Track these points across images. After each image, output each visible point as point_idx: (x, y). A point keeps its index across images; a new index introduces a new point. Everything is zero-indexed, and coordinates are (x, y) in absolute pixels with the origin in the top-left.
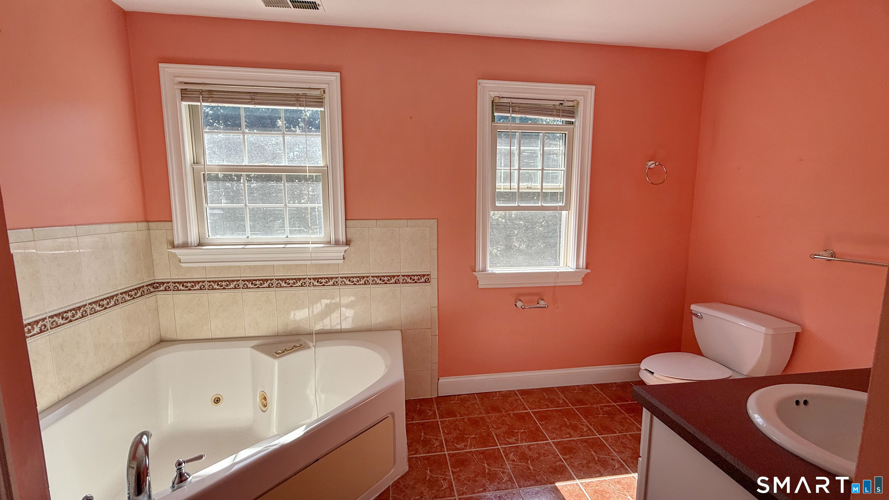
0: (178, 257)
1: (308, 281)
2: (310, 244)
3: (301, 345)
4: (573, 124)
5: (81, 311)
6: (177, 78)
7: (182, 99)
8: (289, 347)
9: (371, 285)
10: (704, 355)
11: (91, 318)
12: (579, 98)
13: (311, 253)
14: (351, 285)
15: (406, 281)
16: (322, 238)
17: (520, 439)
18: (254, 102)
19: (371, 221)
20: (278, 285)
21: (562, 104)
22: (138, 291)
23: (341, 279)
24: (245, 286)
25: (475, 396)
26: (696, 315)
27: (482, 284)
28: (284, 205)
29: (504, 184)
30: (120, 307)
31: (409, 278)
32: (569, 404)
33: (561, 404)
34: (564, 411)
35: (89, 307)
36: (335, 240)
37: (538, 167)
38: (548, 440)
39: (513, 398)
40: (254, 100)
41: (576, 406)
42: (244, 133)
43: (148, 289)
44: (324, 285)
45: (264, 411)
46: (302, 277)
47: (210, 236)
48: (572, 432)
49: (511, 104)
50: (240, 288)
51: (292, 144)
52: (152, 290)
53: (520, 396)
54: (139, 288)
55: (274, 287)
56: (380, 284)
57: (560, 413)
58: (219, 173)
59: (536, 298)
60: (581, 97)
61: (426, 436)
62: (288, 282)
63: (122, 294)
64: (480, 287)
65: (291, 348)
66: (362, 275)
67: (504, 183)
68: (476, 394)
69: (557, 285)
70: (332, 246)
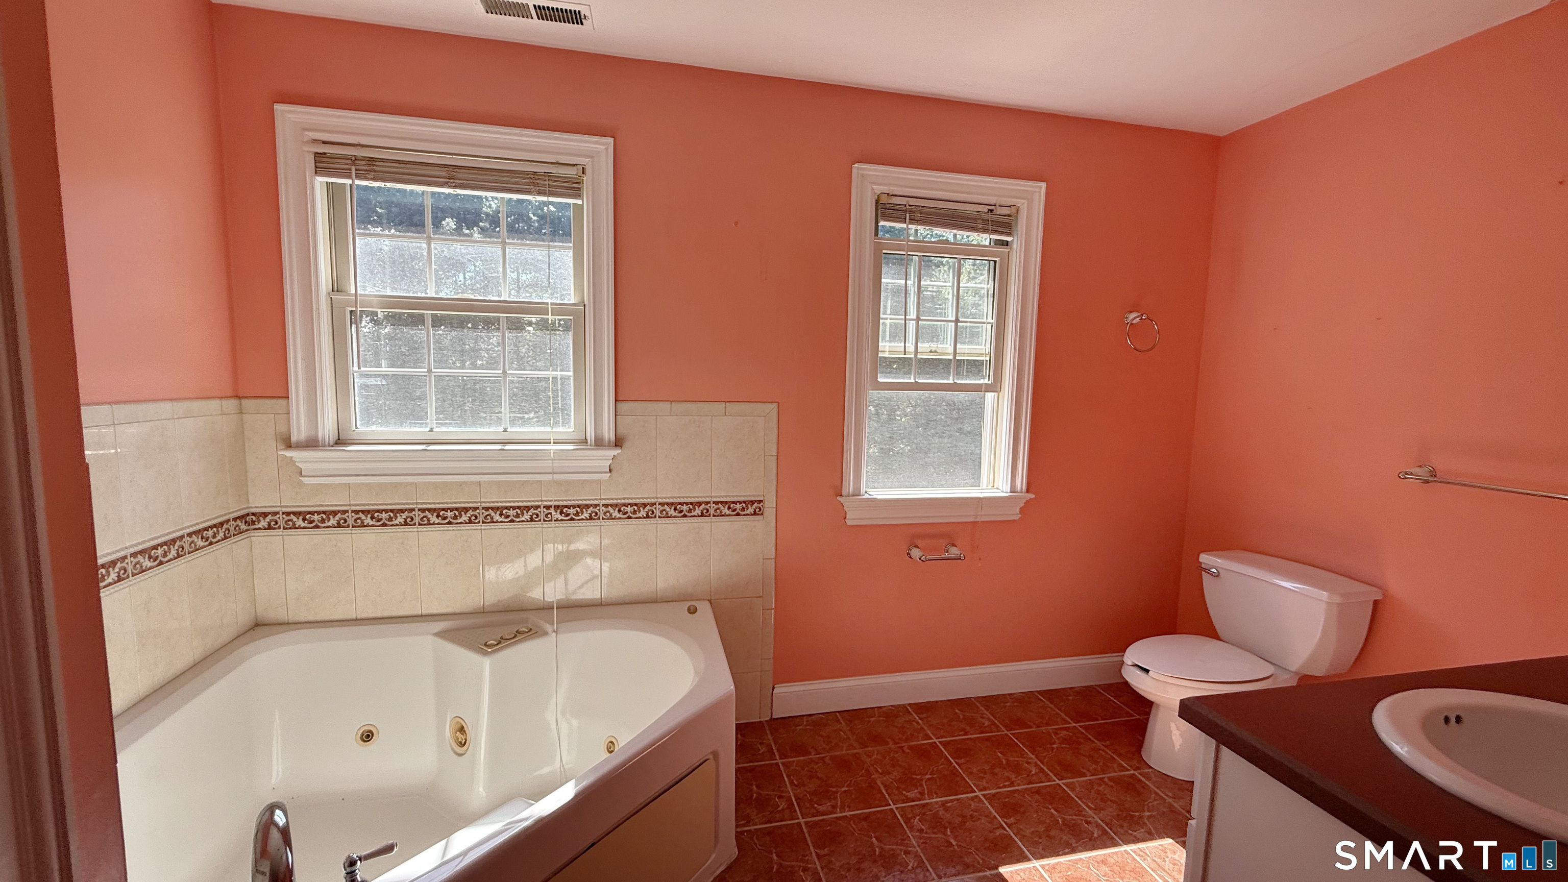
0: (297, 464)
1: (544, 512)
2: (552, 444)
3: (531, 630)
4: (1007, 245)
5: (117, 570)
6: (307, 133)
7: (316, 170)
8: (508, 634)
9: (657, 518)
10: (1222, 637)
11: (134, 581)
12: (1019, 202)
13: (553, 460)
14: (623, 519)
15: (721, 512)
16: (569, 433)
17: (926, 792)
18: (454, 182)
19: (661, 404)
20: (488, 519)
21: (992, 211)
22: (220, 529)
23: (603, 508)
24: (424, 521)
25: (837, 715)
26: (1208, 571)
27: (853, 518)
28: (501, 372)
29: (891, 344)
30: (187, 560)
31: (727, 506)
32: (1001, 726)
33: (985, 727)
34: (994, 739)
35: (132, 562)
36: (595, 436)
37: (948, 316)
38: (975, 792)
39: (904, 719)
40: (454, 179)
41: (1014, 730)
42: (429, 240)
43: (237, 526)
44: (572, 519)
45: (460, 755)
46: (533, 504)
47: (358, 426)
48: (1013, 777)
49: (907, 207)
50: (415, 524)
51: (519, 262)
52: (244, 527)
53: (915, 715)
54: (222, 524)
55: (479, 522)
56: (675, 517)
57: (988, 744)
58: (379, 310)
59: (943, 542)
60: (1023, 201)
61: (761, 792)
62: (506, 512)
63: (190, 535)
64: (849, 523)
65: (513, 635)
66: (642, 501)
67: (890, 341)
68: (838, 712)
69: (978, 520)
70: (589, 447)
